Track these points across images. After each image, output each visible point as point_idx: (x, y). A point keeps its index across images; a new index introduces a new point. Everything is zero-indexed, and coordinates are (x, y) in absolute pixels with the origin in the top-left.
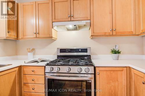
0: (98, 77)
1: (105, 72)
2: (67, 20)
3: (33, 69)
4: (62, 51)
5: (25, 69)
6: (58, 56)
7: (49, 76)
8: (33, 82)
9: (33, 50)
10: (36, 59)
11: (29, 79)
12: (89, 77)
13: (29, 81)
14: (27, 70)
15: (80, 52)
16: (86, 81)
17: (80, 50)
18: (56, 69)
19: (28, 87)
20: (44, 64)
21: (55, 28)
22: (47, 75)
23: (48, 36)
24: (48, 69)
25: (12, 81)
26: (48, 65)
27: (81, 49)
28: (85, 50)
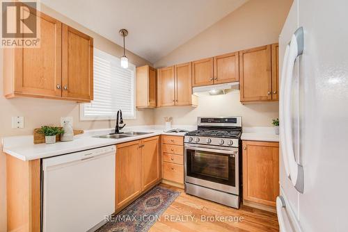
0: (244, 152)
1: (254, 147)
2: (209, 83)
3: (173, 138)
4: (203, 120)
5: (165, 138)
6: (199, 127)
7: (188, 146)
8: (172, 152)
9: (171, 119)
10: (175, 128)
11: (168, 149)
12: (233, 151)
13: (169, 151)
14: (166, 140)
15: (226, 122)
16: (228, 155)
17: (226, 120)
18: (195, 139)
19: (167, 156)
20: (183, 134)
21: (195, 94)
22: (186, 145)
23: (187, 103)
24: (187, 139)
25: (155, 145)
26: (187, 135)
27: (228, 119)
28: (234, 120)
